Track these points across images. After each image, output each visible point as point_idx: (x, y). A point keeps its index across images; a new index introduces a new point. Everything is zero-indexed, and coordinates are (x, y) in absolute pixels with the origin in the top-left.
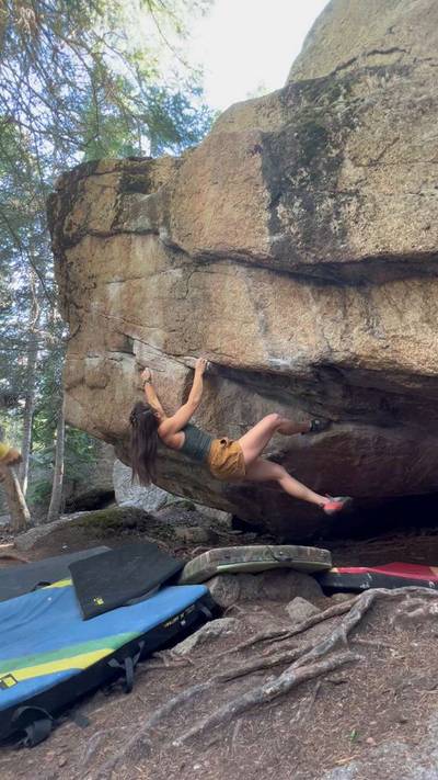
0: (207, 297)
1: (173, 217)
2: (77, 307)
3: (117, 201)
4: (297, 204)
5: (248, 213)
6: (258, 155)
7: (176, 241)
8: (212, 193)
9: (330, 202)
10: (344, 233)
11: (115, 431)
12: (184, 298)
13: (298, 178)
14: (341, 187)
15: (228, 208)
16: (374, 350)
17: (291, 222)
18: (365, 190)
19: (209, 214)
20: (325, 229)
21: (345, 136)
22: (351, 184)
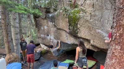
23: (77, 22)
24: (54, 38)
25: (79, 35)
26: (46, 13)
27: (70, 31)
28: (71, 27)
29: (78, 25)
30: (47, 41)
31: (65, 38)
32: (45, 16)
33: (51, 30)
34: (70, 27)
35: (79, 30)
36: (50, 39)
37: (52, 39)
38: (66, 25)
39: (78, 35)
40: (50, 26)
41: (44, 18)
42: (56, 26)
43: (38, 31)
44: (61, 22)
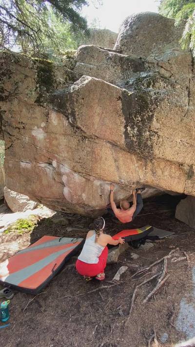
1: (77, 113)
2: (10, 135)
3: (37, 88)
4: (136, 129)
6: (120, 101)
8: (98, 110)
9: (148, 133)
10: (152, 147)
13: (137, 119)
14: (152, 129)
16: (153, 180)
17: (133, 136)
18: (160, 133)
19: (97, 119)
20: (146, 143)
21: (154, 109)
22: (156, 129)
23: (150, 114)
24: (73, 168)
25: (158, 152)
26: (38, 85)
27: (128, 140)
28: (133, 128)
29: (155, 123)
30: (45, 182)
31: (111, 166)
32: (34, 95)
33: (59, 144)
34: (129, 128)
35: (159, 136)
36: (60, 174)
37: (68, 175)
39: (156, 151)
41: (32, 101)
42: (78, 128)
43: (8, 148)
44: (99, 114)
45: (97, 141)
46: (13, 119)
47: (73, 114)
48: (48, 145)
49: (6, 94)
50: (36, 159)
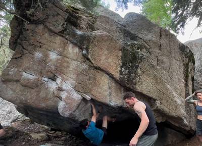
0: (95, 79)
1: (90, 50)
2: (24, 49)
3: (64, 24)
4: (127, 71)
5: (115, 65)
7: (90, 58)
9: (134, 75)
10: (135, 84)
11: (34, 106)
12: (87, 75)
13: (129, 65)
14: (137, 73)
15: (110, 60)
17: (125, 74)
19: (103, 58)
20: (132, 81)
21: (140, 62)
22: (139, 74)
23: (137, 64)
24: (75, 87)
25: (139, 88)
26: (65, 23)
27: (121, 76)
28: (126, 69)
29: (139, 70)
30: (42, 94)
31: (106, 91)
32: (60, 28)
33: (68, 67)
34: (123, 69)
35: (140, 78)
36: (60, 89)
37: (67, 91)
38: (115, 63)
39: (137, 87)
40: (71, 56)
41: (57, 31)
42: (88, 59)
43: (16, 58)
44: (105, 55)
45: (100, 71)
46: (32, 38)
47: (87, 49)
48: (58, 65)
49: (35, 18)
50: (41, 73)
